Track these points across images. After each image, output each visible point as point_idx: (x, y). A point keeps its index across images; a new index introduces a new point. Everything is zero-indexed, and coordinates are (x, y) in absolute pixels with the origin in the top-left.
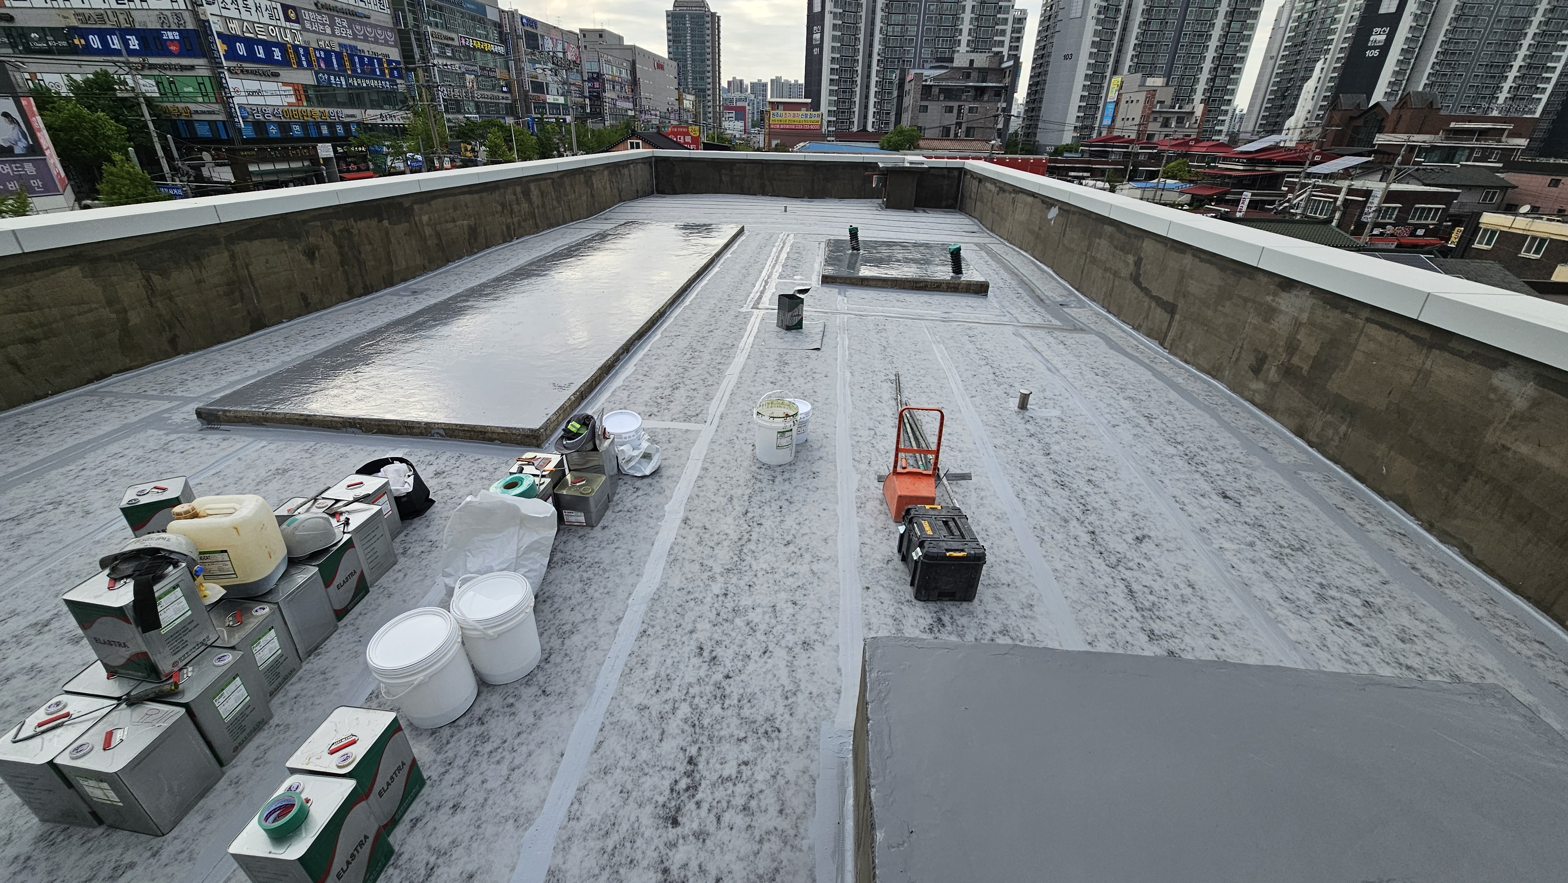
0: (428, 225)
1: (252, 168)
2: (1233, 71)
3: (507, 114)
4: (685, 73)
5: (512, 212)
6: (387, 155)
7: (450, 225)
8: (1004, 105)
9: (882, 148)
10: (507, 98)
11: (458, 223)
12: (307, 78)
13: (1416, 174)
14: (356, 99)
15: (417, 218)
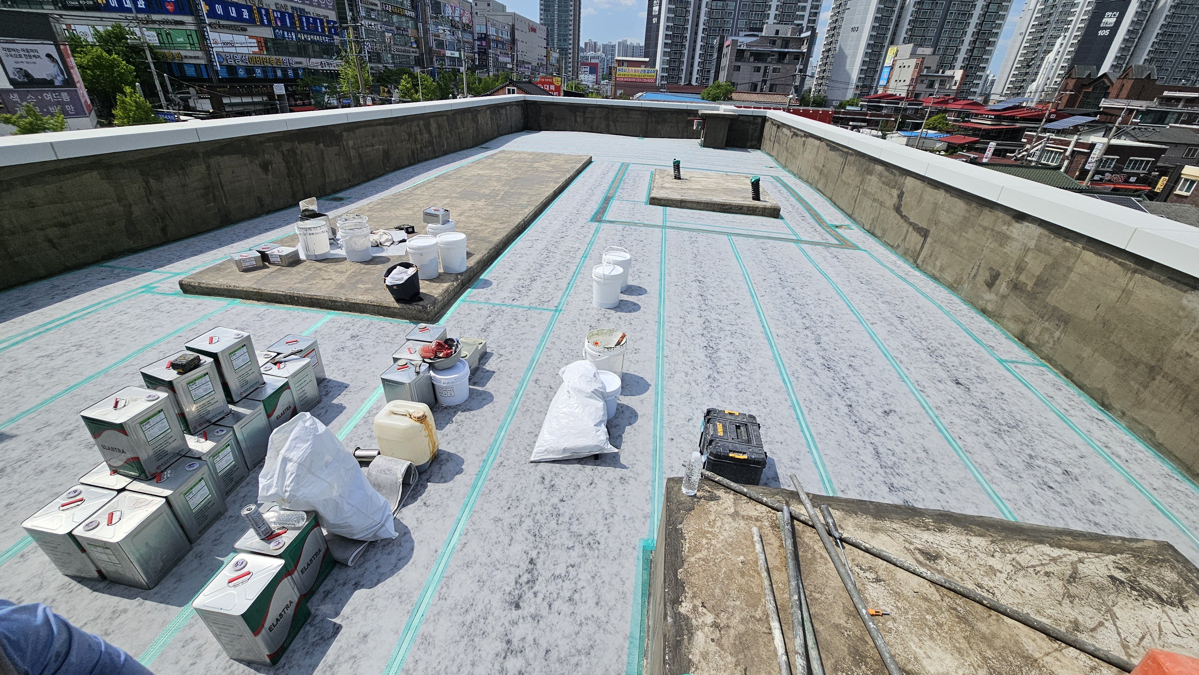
0: (353, 148)
1: (226, 101)
2: (989, 44)
3: (415, 64)
4: (552, 36)
5: (416, 140)
6: (325, 93)
7: (369, 149)
8: (802, 67)
9: (703, 99)
10: (416, 52)
11: (375, 147)
12: (267, 33)
13: (1132, 132)
14: (302, 50)
15: (345, 143)
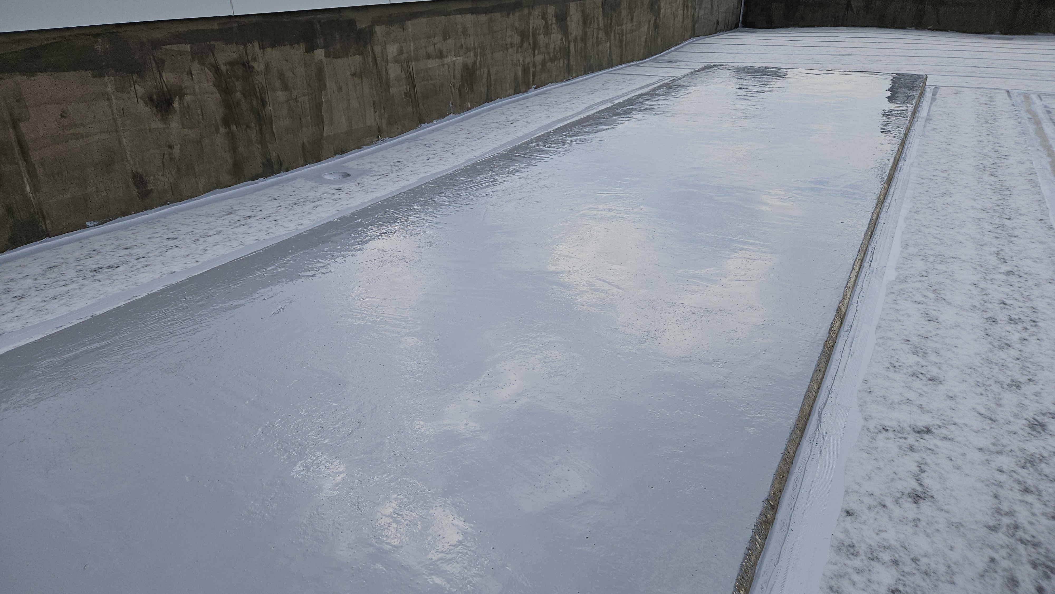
7: (433, 63)
11: (448, 60)
15: (378, 49)
